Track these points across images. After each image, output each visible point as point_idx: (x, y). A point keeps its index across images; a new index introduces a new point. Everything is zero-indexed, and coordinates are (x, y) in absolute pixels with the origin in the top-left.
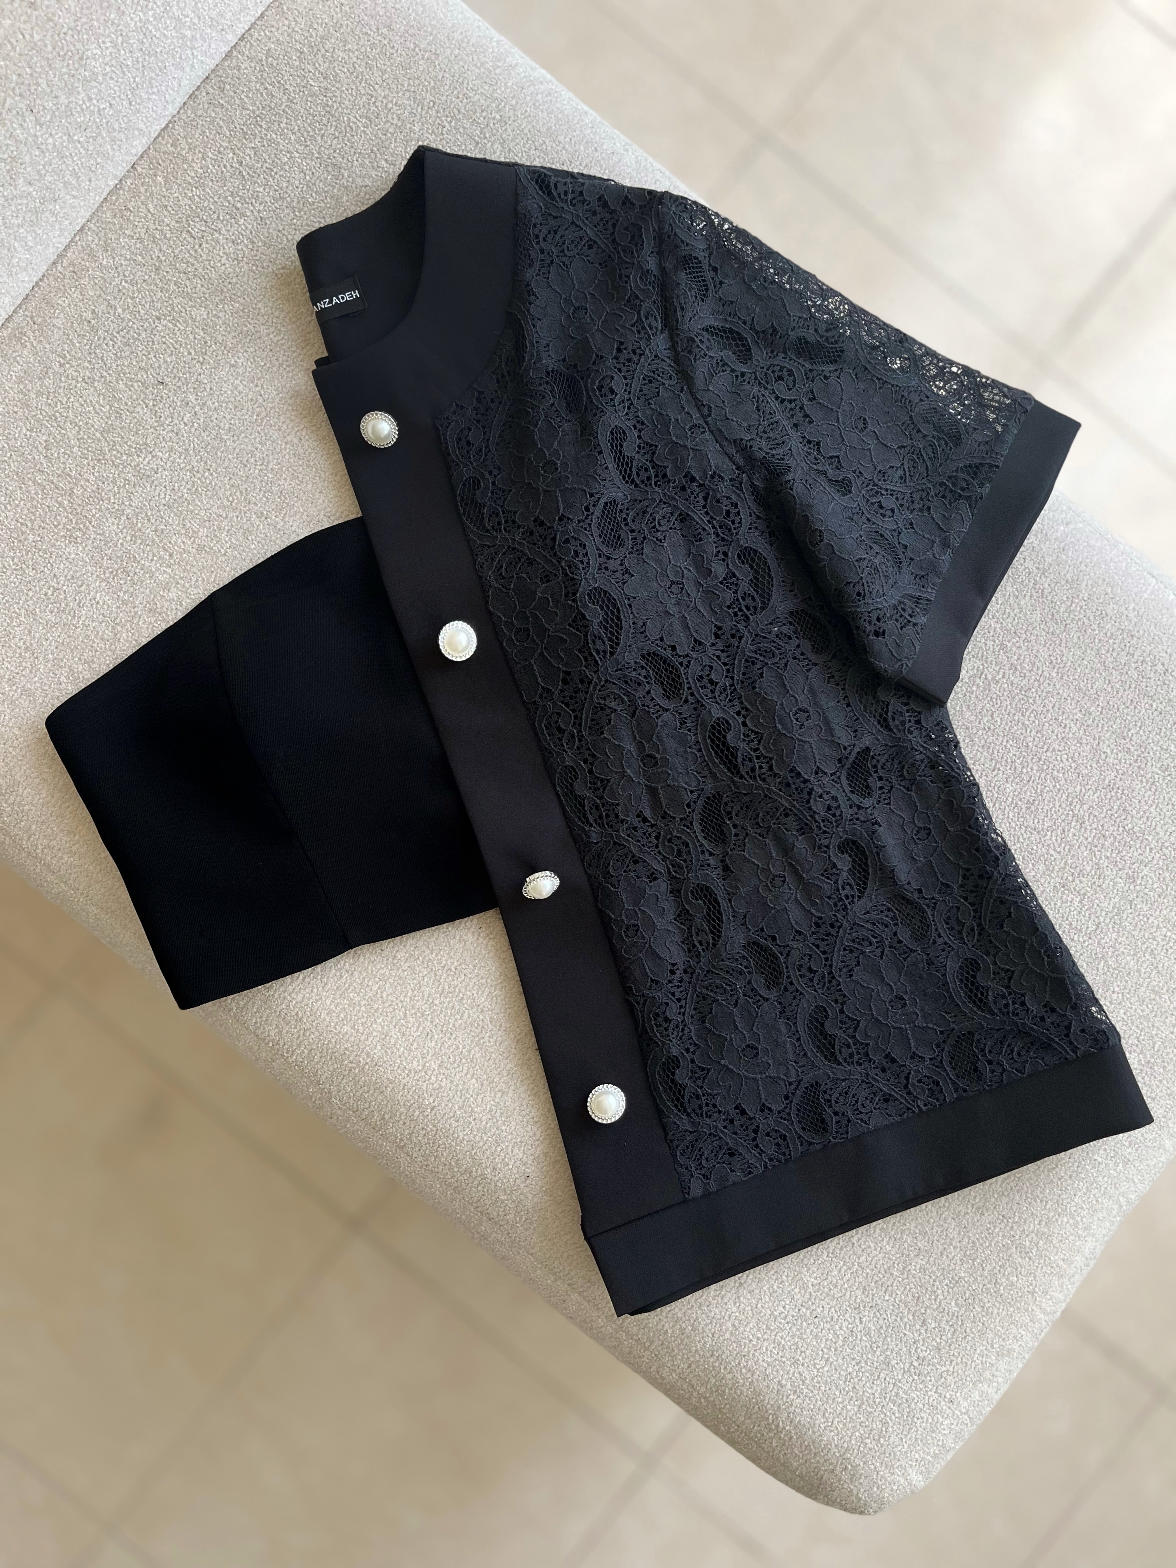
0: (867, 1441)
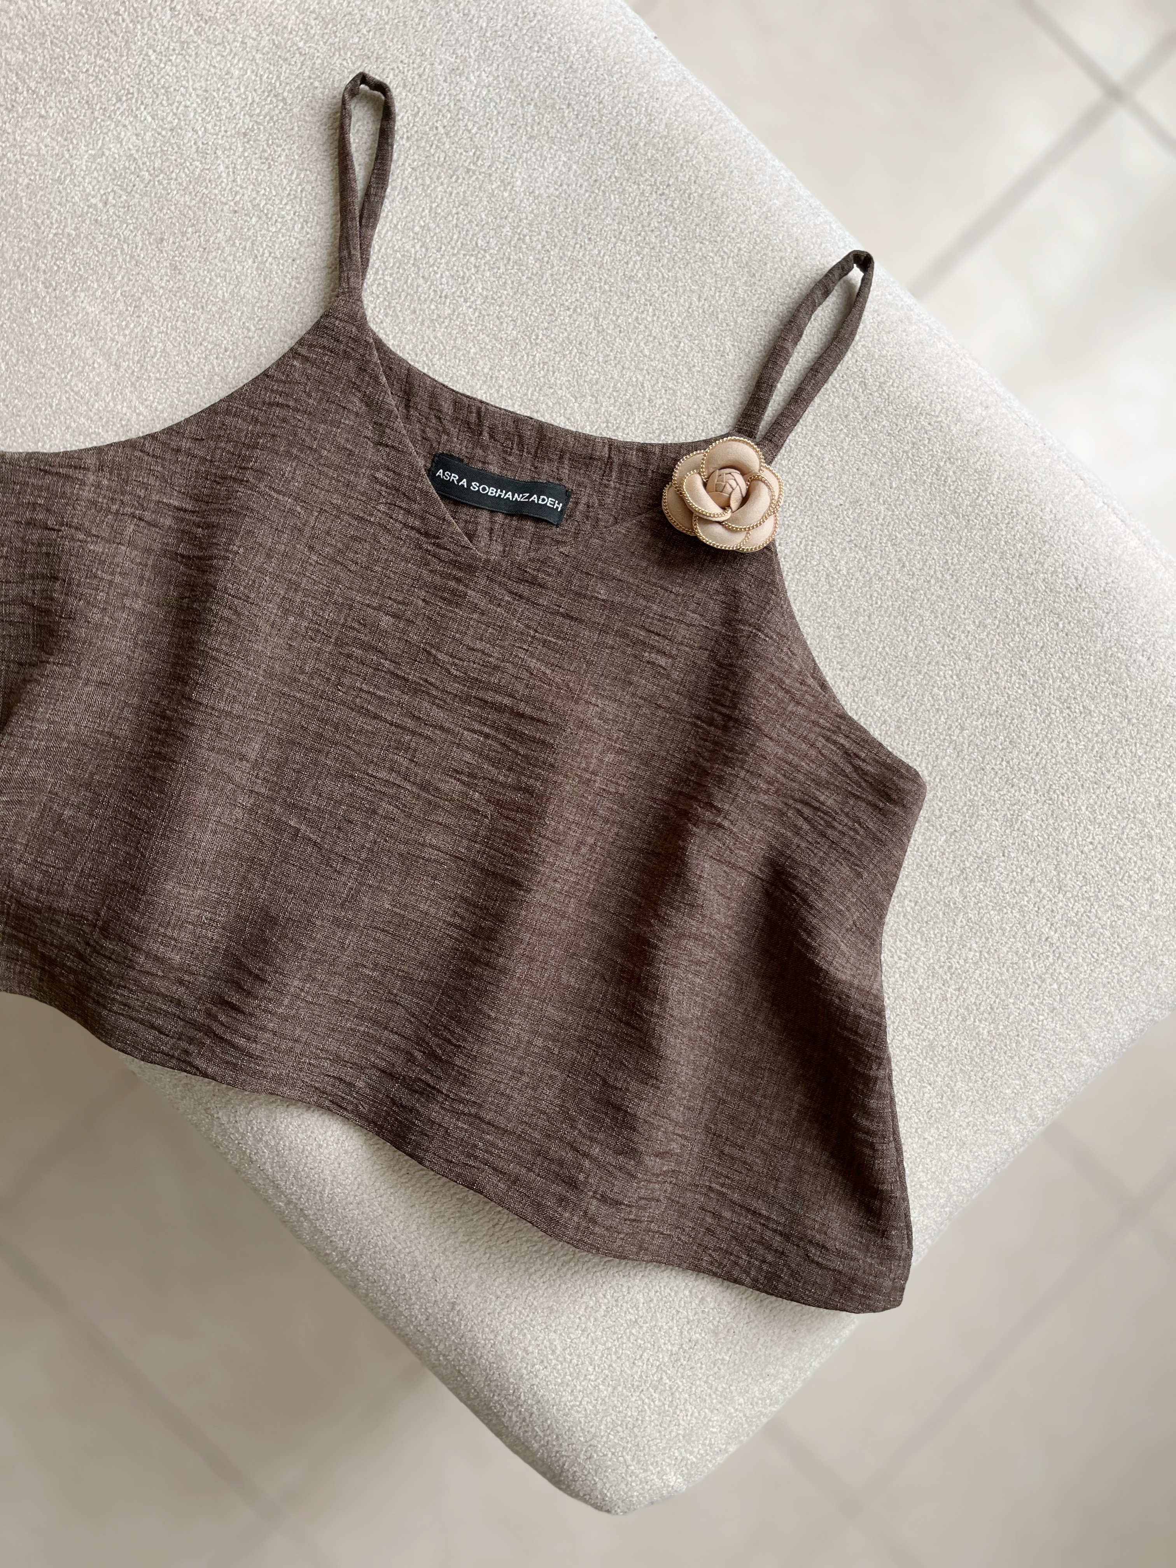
0: (619, 1428)
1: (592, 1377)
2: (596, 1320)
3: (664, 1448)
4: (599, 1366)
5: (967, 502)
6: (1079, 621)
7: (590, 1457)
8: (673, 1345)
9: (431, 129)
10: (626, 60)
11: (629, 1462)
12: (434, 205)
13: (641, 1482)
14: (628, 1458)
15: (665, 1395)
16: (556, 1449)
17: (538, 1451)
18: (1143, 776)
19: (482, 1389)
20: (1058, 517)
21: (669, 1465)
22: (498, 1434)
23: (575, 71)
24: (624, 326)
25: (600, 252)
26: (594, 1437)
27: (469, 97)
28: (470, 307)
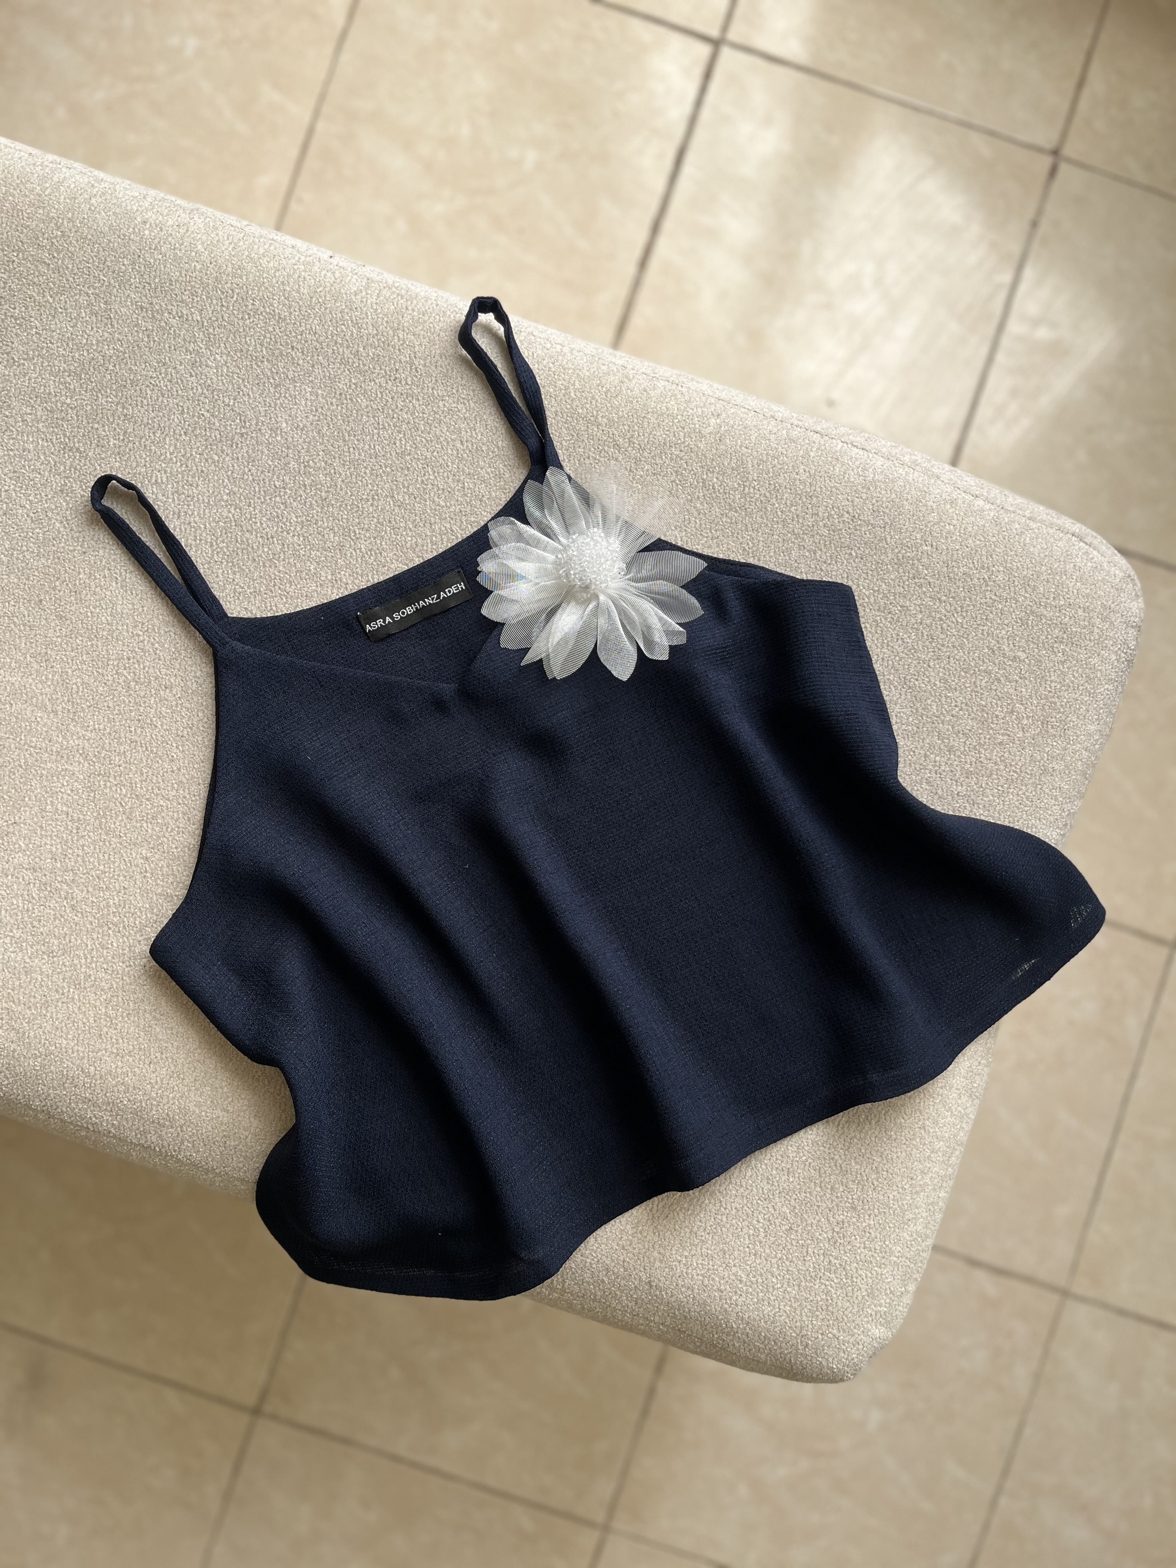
1: (779, 1285)
2: (760, 1242)
3: (858, 1311)
4: (779, 1275)
5: (737, 497)
6: (866, 543)
7: (807, 1345)
8: (826, 1233)
9: (199, 418)
10: (318, 290)
11: (837, 1335)
12: (230, 473)
13: (854, 1345)
14: (835, 1331)
15: (839, 1272)
16: (779, 1351)
17: (766, 1360)
18: (971, 636)
19: (703, 1336)
20: (812, 472)
21: (868, 1322)
22: (732, 1363)
23: (285, 320)
24: (416, 492)
25: (370, 446)
26: (802, 1328)
27: (215, 379)
28: (294, 536)
